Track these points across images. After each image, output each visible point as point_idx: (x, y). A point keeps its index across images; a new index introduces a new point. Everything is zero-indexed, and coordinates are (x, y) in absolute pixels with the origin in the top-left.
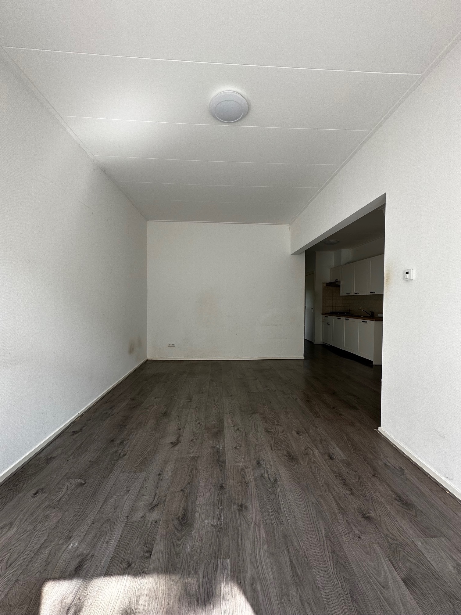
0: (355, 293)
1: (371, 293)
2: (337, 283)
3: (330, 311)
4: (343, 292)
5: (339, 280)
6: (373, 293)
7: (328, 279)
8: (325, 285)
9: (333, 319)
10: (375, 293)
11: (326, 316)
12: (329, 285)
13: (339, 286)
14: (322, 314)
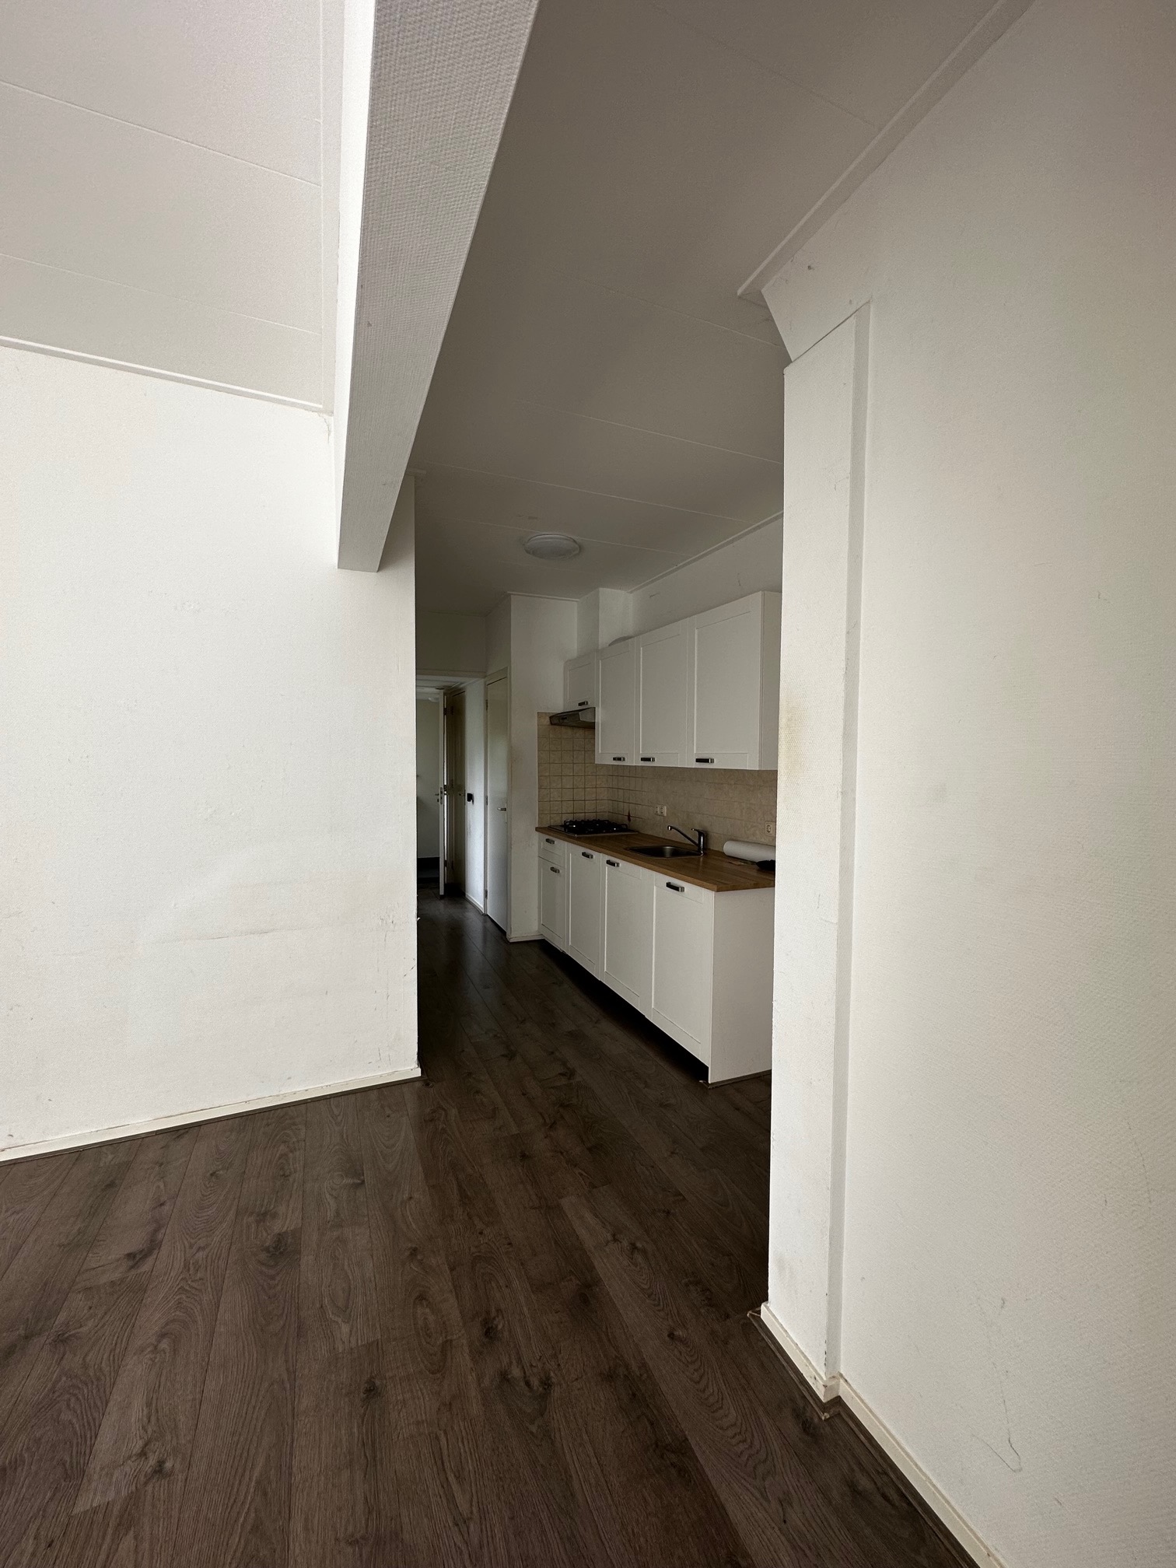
0: (643, 759)
1: (698, 760)
2: (585, 717)
3: (564, 819)
4: (604, 755)
5: (590, 705)
6: (706, 761)
7: (558, 703)
8: (547, 721)
9: (568, 852)
10: (712, 761)
11: (548, 837)
12: (560, 720)
13: (591, 727)
14: (537, 829)
